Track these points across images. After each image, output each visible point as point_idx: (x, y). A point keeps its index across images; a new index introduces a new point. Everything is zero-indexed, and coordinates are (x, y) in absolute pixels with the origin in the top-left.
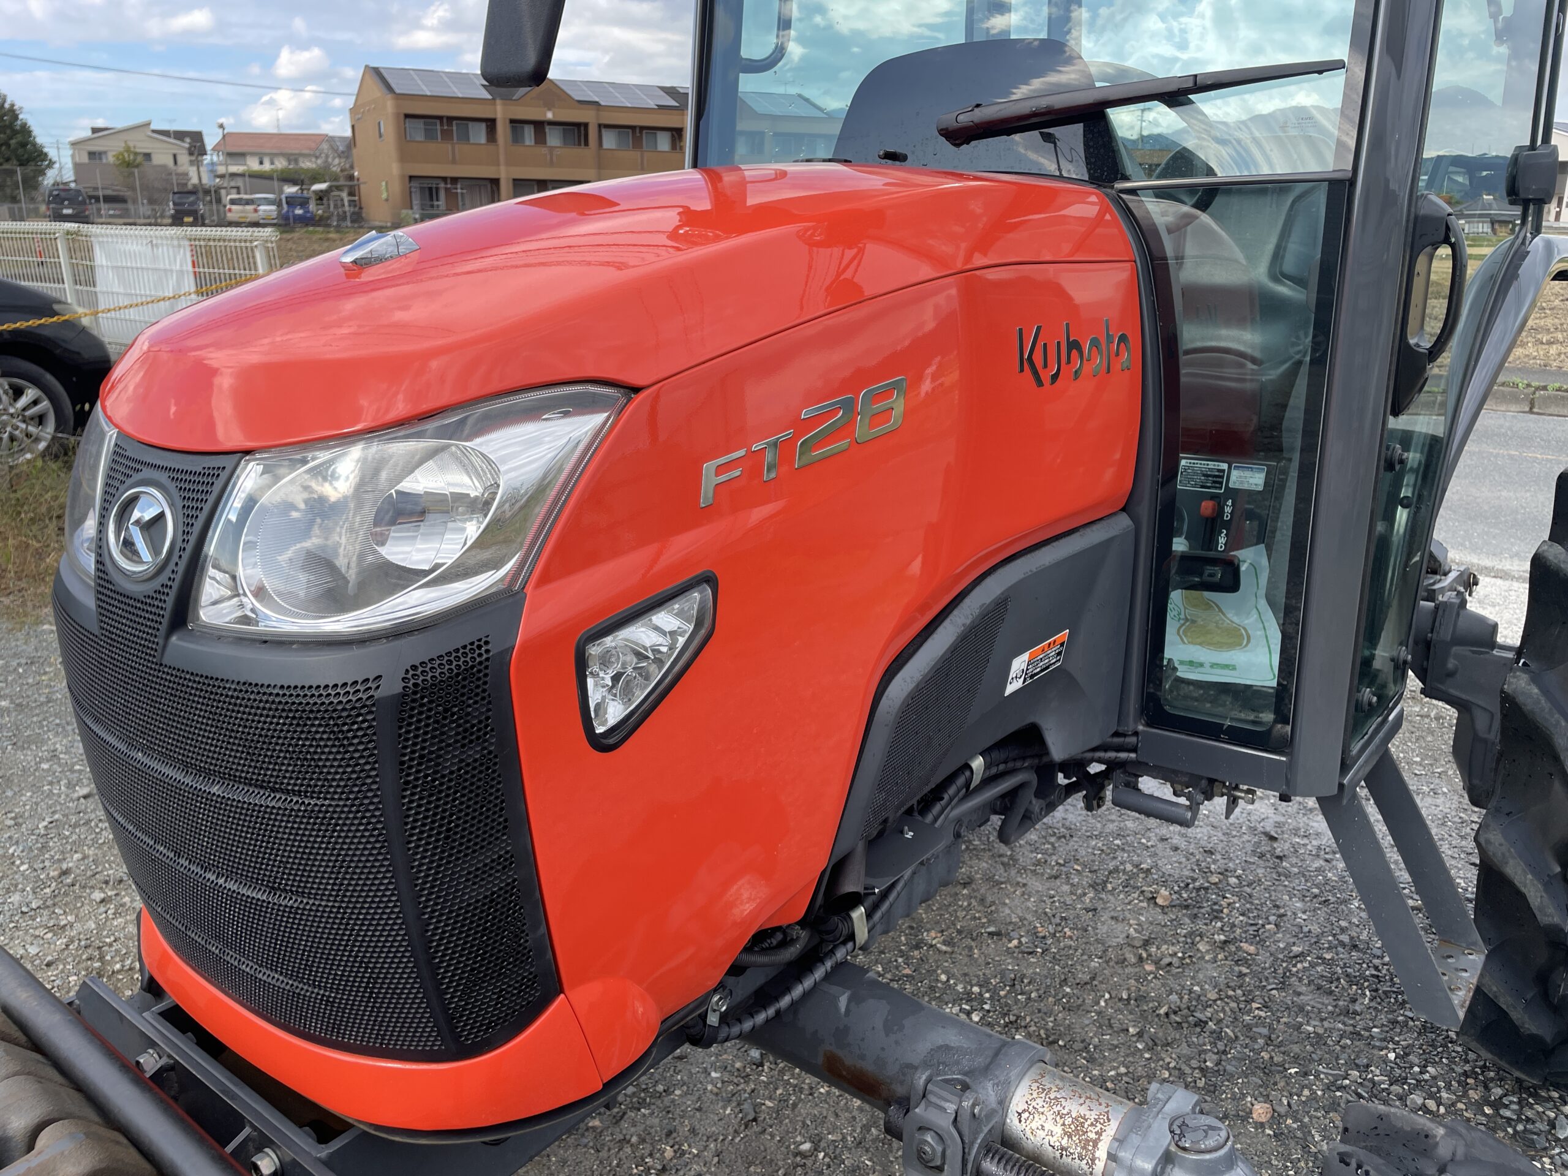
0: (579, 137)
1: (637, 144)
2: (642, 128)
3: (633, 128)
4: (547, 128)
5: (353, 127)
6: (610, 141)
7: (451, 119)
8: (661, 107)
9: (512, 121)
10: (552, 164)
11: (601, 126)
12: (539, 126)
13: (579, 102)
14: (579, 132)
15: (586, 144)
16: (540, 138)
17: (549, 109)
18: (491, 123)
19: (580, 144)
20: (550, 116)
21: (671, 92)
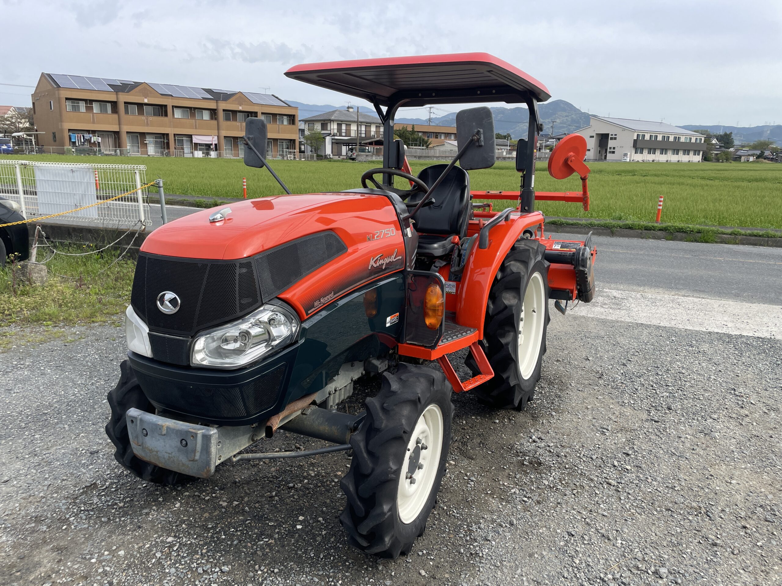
0: (162, 112)
1: (193, 115)
2: (195, 108)
3: (190, 108)
4: (144, 107)
5: (34, 104)
6: (178, 114)
7: (92, 101)
8: (204, 98)
9: (125, 103)
10: (147, 125)
11: (173, 106)
12: (140, 105)
13: (162, 94)
14: (162, 109)
15: (166, 115)
16: (141, 112)
17: (146, 98)
18: (114, 104)
19: (162, 116)
20: (146, 101)
21: (209, 91)
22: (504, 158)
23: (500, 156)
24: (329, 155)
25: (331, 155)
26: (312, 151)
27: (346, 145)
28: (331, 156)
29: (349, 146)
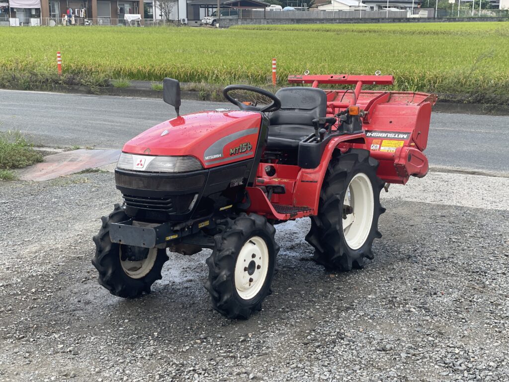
22: (408, 20)
23: (403, 16)
24: (184, 20)
25: (186, 19)
26: (161, 15)
27: (205, 7)
28: (186, 22)
29: (208, 8)
